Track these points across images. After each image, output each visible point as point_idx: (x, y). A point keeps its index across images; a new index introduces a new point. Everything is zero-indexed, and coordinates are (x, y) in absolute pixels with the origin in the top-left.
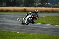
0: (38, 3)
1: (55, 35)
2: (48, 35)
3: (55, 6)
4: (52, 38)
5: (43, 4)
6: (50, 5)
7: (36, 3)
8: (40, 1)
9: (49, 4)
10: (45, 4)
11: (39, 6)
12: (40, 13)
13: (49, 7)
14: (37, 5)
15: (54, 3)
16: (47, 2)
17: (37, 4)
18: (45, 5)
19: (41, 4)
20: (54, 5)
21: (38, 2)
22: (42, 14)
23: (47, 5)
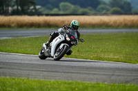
0: (14, 6)
1: (52, 81)
2: (37, 79)
3: (52, 12)
4: (47, 88)
5: (26, 8)
6: (40, 10)
7: (8, 6)
8: (17, 2)
9: (38, 7)
10: (28, 9)
11: (15, 13)
12: (19, 29)
13: (39, 14)
14: (10, 11)
15: (49, 5)
16: (34, 4)
17: (10, 8)
18: (29, 11)
19: (19, 8)
20: (51, 9)
21: (13, 4)
22: (23, 32)
23: (34, 11)
